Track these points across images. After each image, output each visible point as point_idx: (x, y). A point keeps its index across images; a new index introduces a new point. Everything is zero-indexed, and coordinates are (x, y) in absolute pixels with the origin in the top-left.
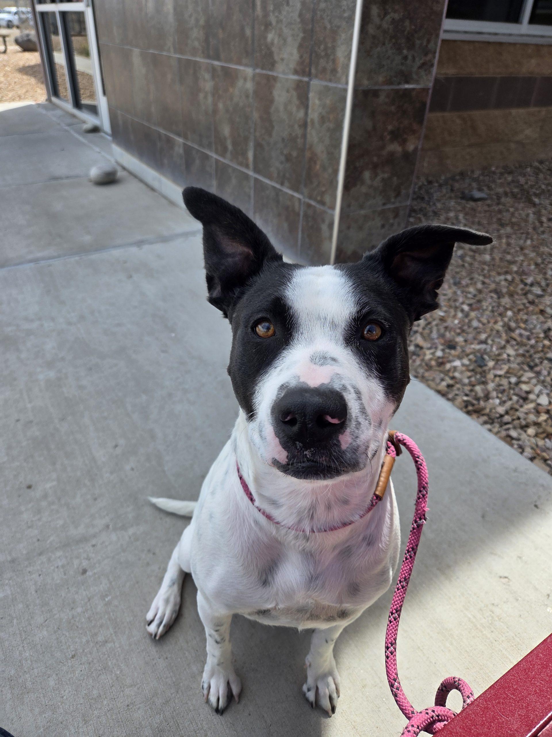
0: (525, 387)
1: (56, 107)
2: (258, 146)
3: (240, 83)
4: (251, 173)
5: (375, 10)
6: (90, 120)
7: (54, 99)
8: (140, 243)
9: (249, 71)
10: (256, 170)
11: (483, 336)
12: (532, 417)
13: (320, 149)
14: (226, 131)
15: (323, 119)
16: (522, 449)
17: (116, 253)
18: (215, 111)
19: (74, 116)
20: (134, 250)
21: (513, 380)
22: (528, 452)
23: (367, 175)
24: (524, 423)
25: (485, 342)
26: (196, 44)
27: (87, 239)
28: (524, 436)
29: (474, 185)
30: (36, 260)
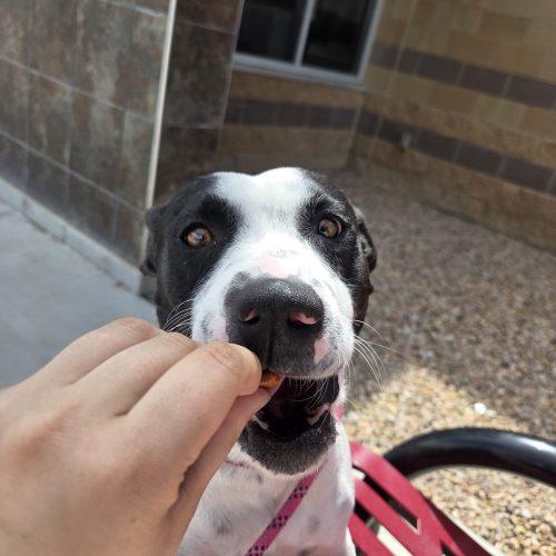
2: (74, 149)
3: (59, 95)
4: (66, 169)
5: (177, 75)
9: (69, 88)
10: (72, 167)
13: (133, 163)
14: (42, 130)
18: (31, 110)
23: (172, 187)
26: (14, 50)
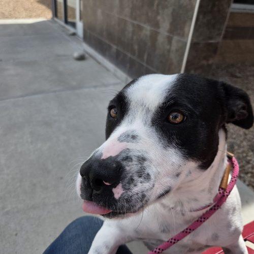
0: (249, 158)
1: (56, 22)
3: (144, 31)
4: (145, 64)
5: (201, 17)
6: (72, 30)
7: (56, 19)
8: (95, 87)
9: (149, 28)
11: (234, 136)
12: (250, 170)
14: (136, 47)
15: (177, 51)
16: (244, 182)
17: (86, 90)
18: (132, 39)
19: (64, 27)
20: (93, 89)
21: (245, 155)
22: (247, 183)
24: (246, 171)
25: (235, 139)
26: (127, 13)
27: (74, 83)
28: (246, 177)
29: (238, 71)
30: (55, 92)
